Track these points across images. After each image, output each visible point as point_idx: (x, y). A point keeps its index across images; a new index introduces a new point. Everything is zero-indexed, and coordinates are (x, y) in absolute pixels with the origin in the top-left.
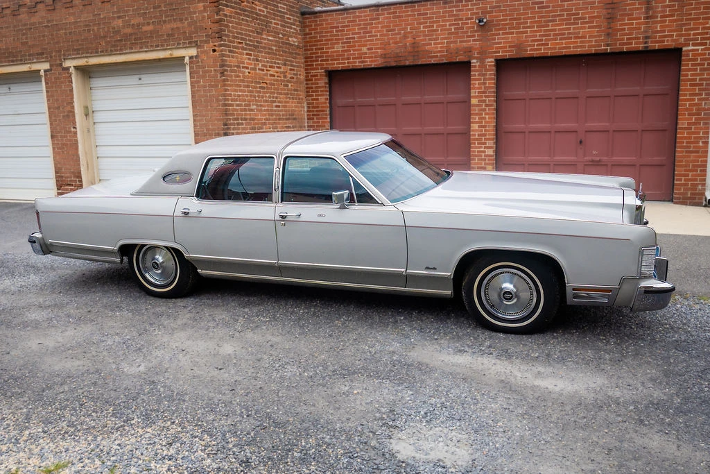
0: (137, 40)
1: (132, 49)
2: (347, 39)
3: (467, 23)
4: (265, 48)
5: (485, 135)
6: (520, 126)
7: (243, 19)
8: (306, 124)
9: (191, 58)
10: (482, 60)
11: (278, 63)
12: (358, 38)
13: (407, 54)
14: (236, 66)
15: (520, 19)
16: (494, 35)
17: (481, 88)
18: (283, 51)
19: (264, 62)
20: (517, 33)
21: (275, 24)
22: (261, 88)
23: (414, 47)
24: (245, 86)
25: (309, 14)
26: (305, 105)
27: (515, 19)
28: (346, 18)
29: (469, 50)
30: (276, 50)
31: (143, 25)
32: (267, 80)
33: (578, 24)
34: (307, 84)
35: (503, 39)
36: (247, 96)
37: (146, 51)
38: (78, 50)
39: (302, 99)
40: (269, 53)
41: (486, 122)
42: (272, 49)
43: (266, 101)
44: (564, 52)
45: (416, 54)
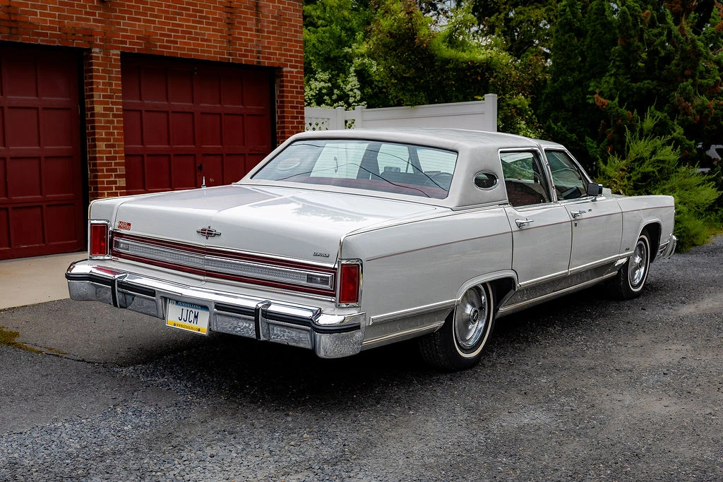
5: (114, 158)
10: (106, 50)
16: (118, 17)
17: (106, 90)
20: (144, 21)
23: (9, 13)
29: (89, 34)
33: (203, 23)
35: (129, 25)
44: (193, 55)
45: (13, 25)
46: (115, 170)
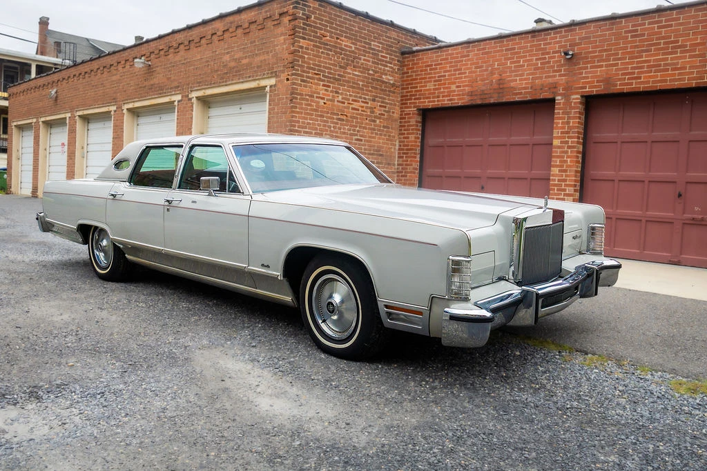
0: (237, 73)
1: (232, 80)
2: (439, 77)
3: (554, 57)
4: (348, 82)
5: (565, 180)
6: (609, 173)
7: (322, 52)
8: (396, 163)
9: (271, 86)
10: (566, 96)
11: (365, 99)
12: (449, 75)
13: (492, 91)
14: (308, 95)
15: (610, 50)
16: (581, 68)
17: (564, 128)
18: (372, 87)
19: (346, 95)
20: (607, 66)
21: (364, 60)
22: (339, 119)
23: (499, 84)
24: (317, 115)
25: (408, 54)
26: (397, 143)
27: (606, 51)
28: (440, 56)
29: (554, 86)
30: (362, 85)
31: (242, 58)
32: (349, 112)
33: (676, 53)
34: (400, 122)
35: (590, 72)
36: (319, 125)
37: (242, 82)
38: (200, 82)
39: (394, 137)
40: (353, 87)
41: (567, 166)
42: (359, 84)
43: (344, 133)
44: (659, 86)
45: (501, 91)
46: (565, 190)
